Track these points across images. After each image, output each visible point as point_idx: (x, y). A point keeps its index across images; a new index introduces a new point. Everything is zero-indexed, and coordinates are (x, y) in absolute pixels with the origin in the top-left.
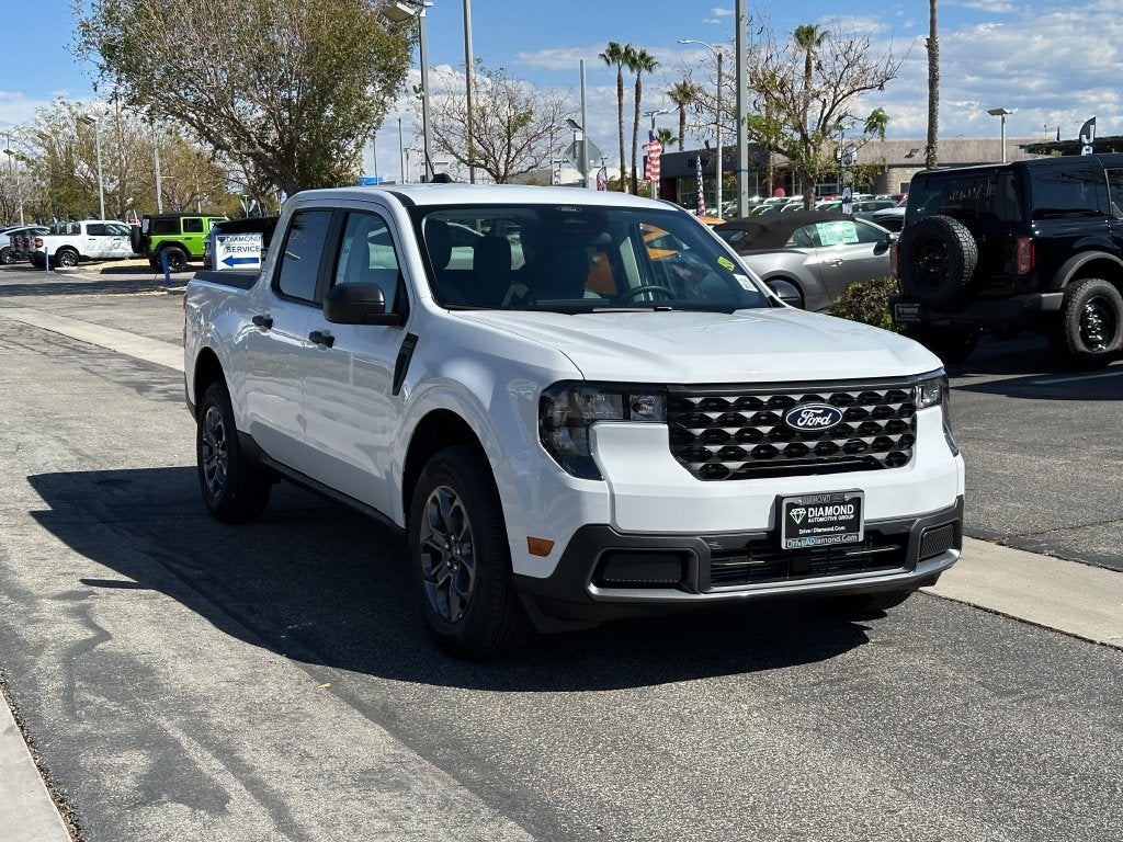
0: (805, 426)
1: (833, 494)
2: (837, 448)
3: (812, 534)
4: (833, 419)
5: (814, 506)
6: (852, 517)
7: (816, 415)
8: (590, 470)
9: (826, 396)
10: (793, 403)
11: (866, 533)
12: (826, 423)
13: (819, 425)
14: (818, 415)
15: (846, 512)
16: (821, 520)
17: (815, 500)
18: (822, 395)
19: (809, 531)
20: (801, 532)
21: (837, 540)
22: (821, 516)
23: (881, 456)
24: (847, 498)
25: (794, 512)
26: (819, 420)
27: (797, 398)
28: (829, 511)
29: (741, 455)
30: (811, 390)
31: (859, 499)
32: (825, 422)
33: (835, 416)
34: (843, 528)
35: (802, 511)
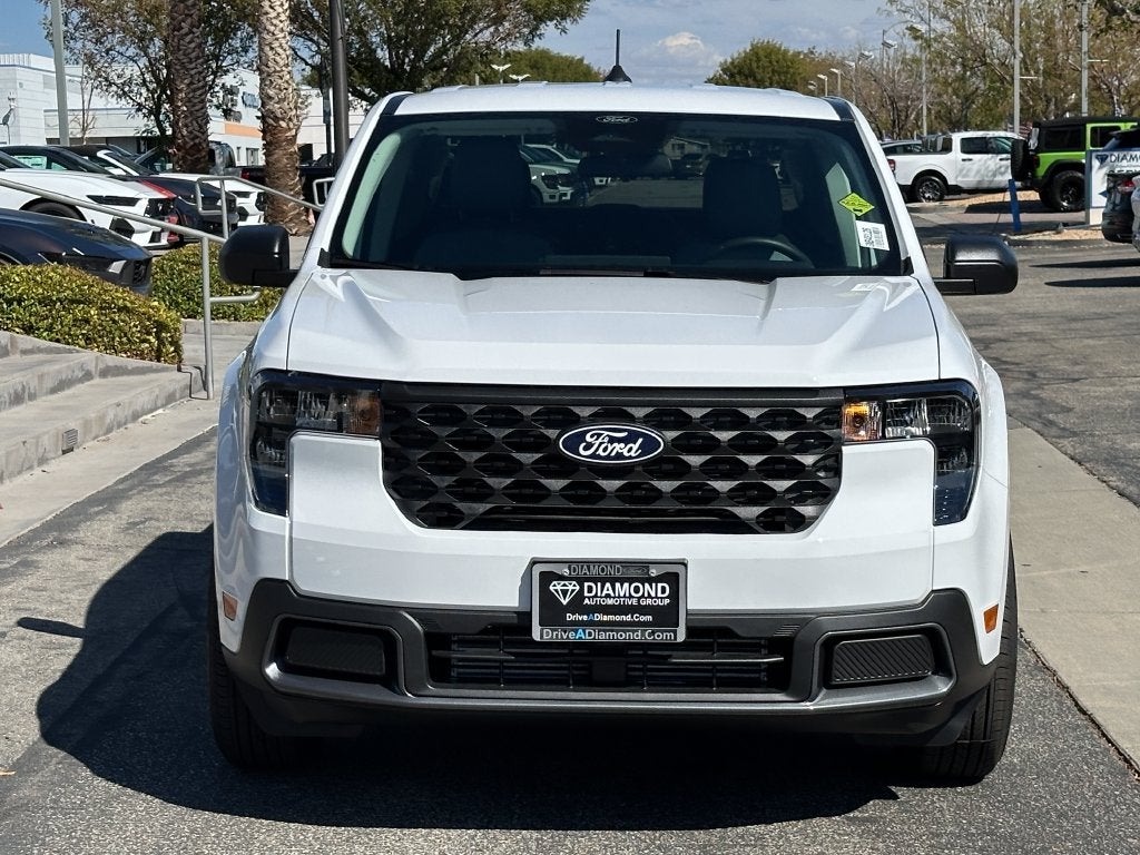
0: (594, 456)
1: (627, 564)
2: (659, 494)
3: (591, 623)
4: (645, 449)
5: (595, 580)
6: (667, 601)
7: (612, 440)
8: (275, 497)
9: (640, 412)
10: (576, 421)
11: (690, 631)
12: (632, 454)
13: (619, 456)
14: (619, 440)
15: (657, 594)
16: (610, 602)
17: (595, 571)
18: (632, 410)
19: (585, 618)
20: (570, 617)
21: (637, 636)
22: (608, 596)
23: (749, 512)
24: (654, 572)
25: (556, 587)
26: (618, 447)
27: (585, 412)
28: (624, 589)
29: (484, 494)
30: (612, 404)
31: (676, 575)
32: (632, 451)
33: (649, 444)
34: (650, 618)
35: (573, 587)
